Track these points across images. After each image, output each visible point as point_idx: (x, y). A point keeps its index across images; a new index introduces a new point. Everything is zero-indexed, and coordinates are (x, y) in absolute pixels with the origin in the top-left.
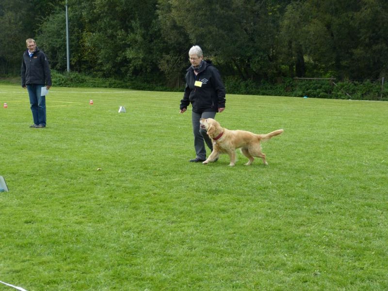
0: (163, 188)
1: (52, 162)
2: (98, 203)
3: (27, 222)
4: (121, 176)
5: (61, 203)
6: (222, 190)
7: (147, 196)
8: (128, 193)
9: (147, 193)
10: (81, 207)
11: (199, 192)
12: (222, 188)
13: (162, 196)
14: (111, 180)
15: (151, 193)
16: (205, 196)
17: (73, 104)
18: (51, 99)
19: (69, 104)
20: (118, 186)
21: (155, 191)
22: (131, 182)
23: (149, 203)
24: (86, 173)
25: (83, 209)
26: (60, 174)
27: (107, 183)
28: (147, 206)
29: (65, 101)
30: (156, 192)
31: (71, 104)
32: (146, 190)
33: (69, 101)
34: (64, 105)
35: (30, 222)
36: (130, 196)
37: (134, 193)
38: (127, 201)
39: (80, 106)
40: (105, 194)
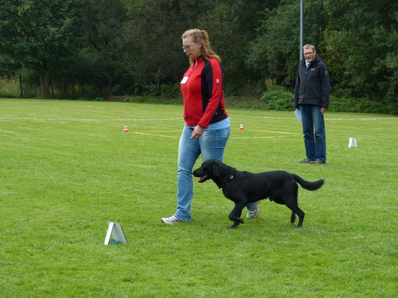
1: (200, 211)
2: (231, 262)
3: (125, 280)
5: (182, 261)
7: (302, 257)
9: (304, 253)
10: (205, 266)
13: (323, 257)
14: (265, 235)
15: (310, 252)
16: (382, 261)
17: (286, 135)
18: (259, 127)
19: (280, 135)
21: (317, 251)
23: (298, 266)
25: (206, 269)
27: (258, 238)
28: (294, 268)
29: (277, 131)
31: (283, 134)
32: (306, 248)
33: (282, 131)
35: (130, 281)
36: (278, 256)
37: (286, 253)
38: (271, 261)
39: (294, 138)
40: (247, 252)
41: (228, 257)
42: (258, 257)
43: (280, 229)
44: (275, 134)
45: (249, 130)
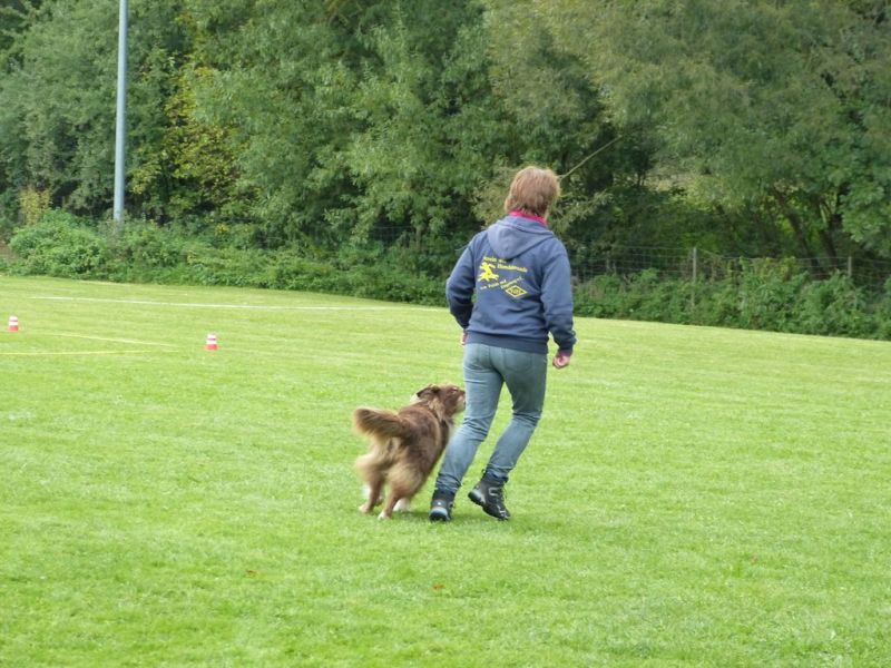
0: (465, 635)
4: (323, 594)
6: (662, 649)
7: (409, 656)
8: (345, 643)
9: (411, 647)
11: (586, 650)
12: (664, 644)
13: (461, 657)
14: (288, 604)
15: (422, 646)
17: (140, 346)
18: (55, 325)
19: (126, 346)
20: (310, 623)
21: (437, 642)
22: (356, 612)
24: (205, 579)
26: (117, 579)
29: (112, 335)
30: (442, 646)
31: (135, 347)
32: (407, 636)
33: (124, 337)
34: (105, 348)
36: (352, 654)
37: (369, 646)
39: (170, 355)
40: (272, 643)
41: (234, 655)
42: (305, 656)
43: (316, 589)
44: (109, 343)
45: (34, 332)
